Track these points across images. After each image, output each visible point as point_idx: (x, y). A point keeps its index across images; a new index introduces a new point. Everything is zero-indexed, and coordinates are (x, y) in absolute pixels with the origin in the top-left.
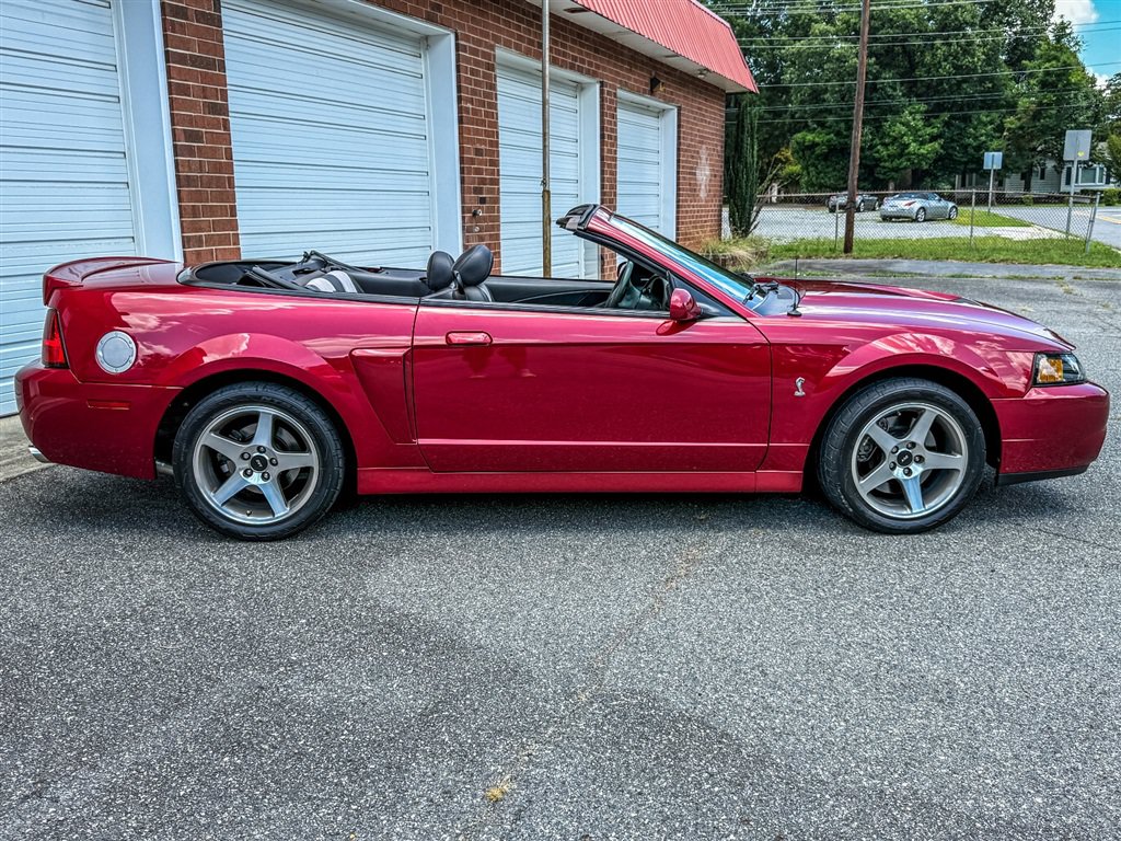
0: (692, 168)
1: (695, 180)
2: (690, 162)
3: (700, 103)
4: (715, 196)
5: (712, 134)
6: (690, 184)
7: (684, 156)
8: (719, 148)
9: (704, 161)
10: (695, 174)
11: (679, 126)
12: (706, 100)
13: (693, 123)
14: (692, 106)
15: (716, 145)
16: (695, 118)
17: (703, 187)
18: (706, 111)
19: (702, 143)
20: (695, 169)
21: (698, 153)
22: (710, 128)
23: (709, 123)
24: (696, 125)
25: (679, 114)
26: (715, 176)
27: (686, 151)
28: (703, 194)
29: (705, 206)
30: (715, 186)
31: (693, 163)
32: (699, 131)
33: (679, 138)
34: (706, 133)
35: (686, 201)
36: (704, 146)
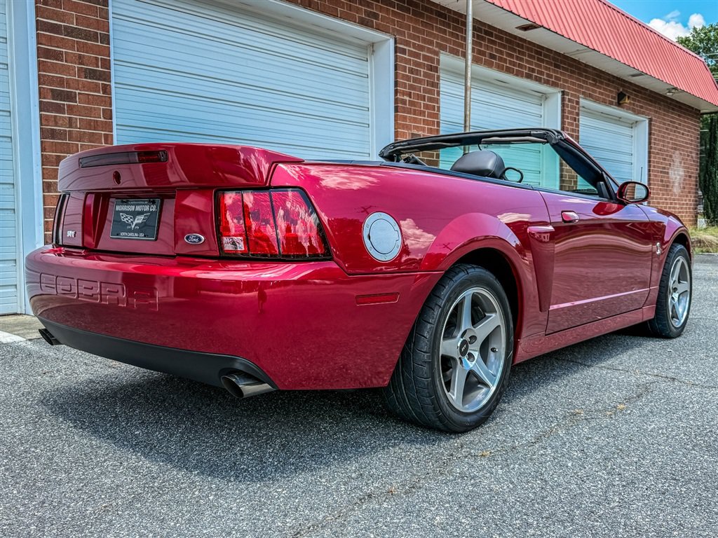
0: (664, 168)
1: (668, 178)
2: (662, 163)
3: (673, 118)
4: (689, 192)
5: (687, 143)
6: (662, 181)
7: (655, 158)
8: (694, 155)
9: (677, 164)
10: (668, 173)
11: (650, 134)
12: (679, 116)
13: (665, 133)
14: (664, 120)
15: (691, 152)
16: (667, 129)
17: (677, 184)
18: (680, 124)
19: (675, 149)
20: (668, 169)
21: (671, 156)
22: (685, 139)
23: (683, 134)
24: (669, 134)
25: (650, 124)
26: (690, 177)
27: (658, 154)
28: (676, 190)
29: (678, 200)
30: (690, 184)
31: (666, 164)
32: (671, 139)
33: (650, 143)
34: (679, 141)
35: (658, 194)
36: (677, 152)
